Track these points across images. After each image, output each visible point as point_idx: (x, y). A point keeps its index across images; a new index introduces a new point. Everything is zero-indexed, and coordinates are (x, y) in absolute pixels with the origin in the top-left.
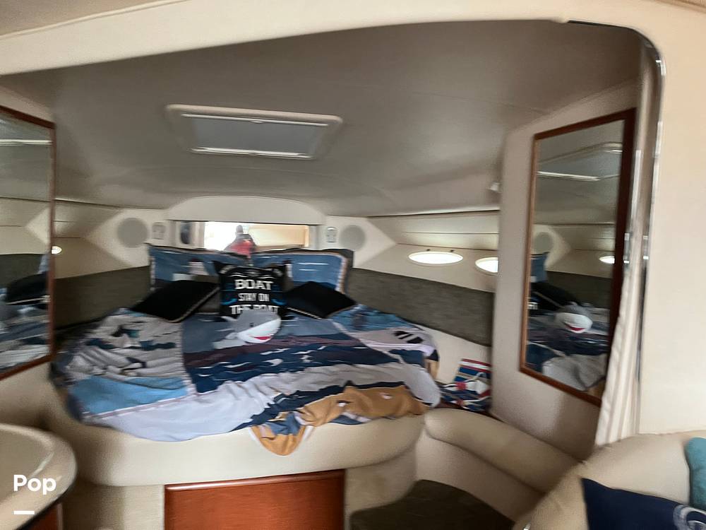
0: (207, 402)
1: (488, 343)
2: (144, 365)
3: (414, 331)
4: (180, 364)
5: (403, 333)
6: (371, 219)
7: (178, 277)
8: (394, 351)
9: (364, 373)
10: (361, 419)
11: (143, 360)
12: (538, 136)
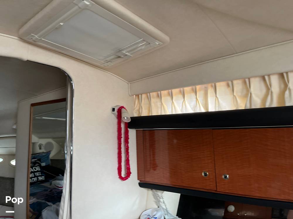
12: (33, 105)
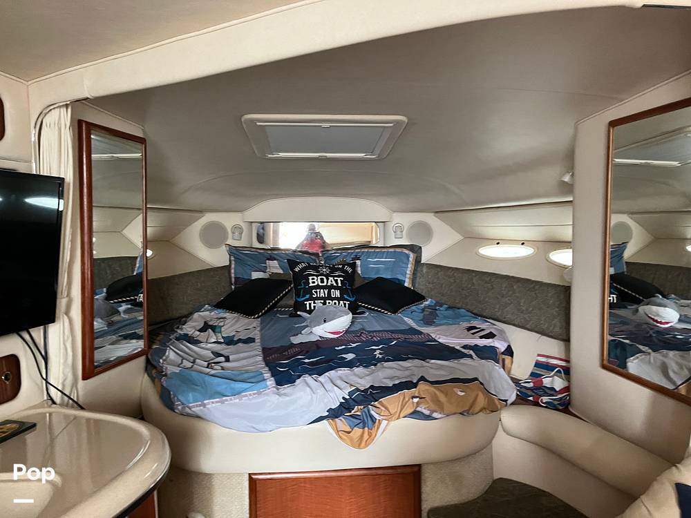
0: (285, 395)
1: (565, 338)
2: (227, 359)
3: (487, 326)
4: (260, 358)
5: (475, 328)
6: (437, 215)
7: (256, 275)
8: (465, 347)
9: (437, 368)
10: (435, 415)
11: (226, 354)
12: (613, 124)
